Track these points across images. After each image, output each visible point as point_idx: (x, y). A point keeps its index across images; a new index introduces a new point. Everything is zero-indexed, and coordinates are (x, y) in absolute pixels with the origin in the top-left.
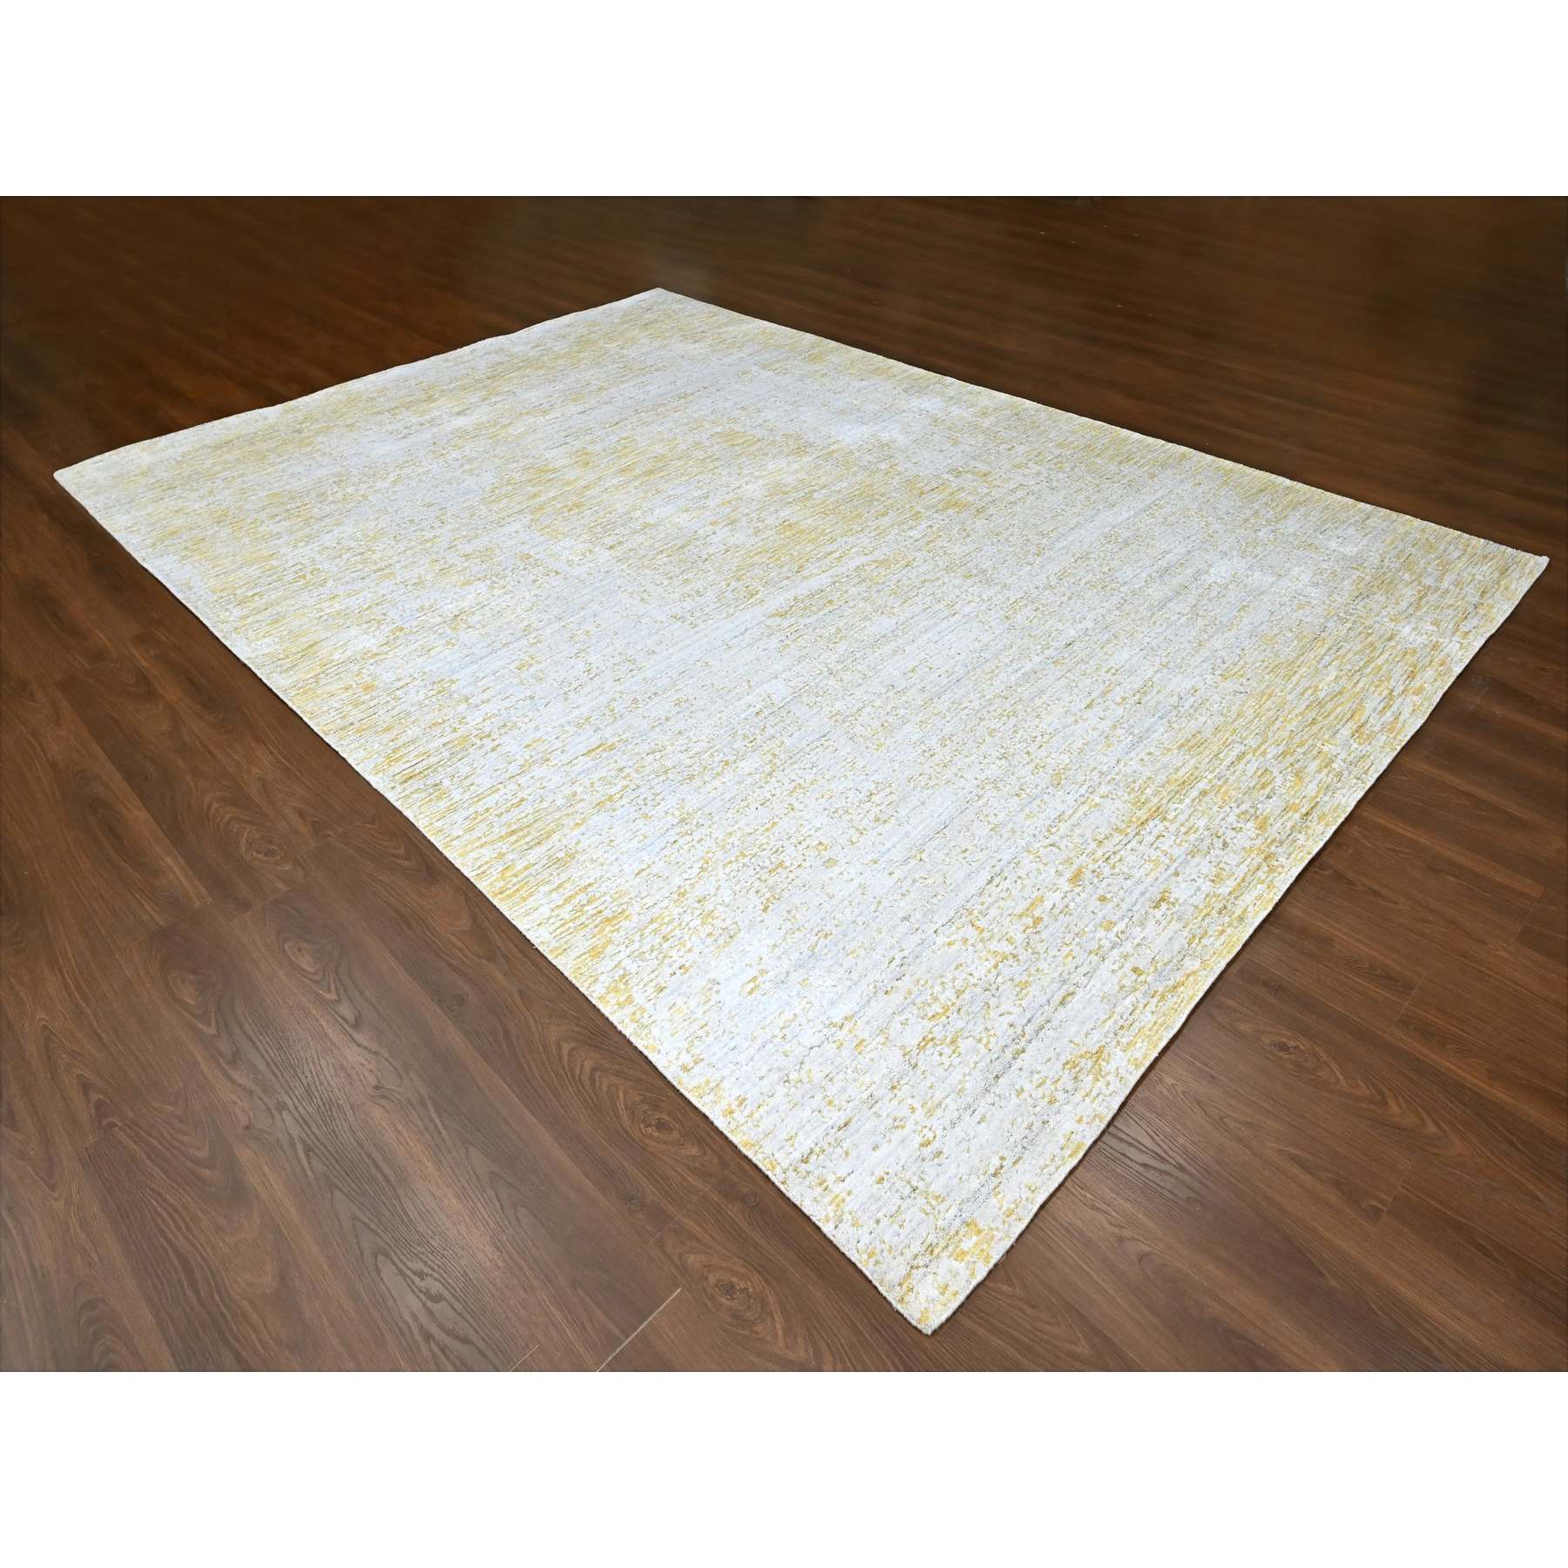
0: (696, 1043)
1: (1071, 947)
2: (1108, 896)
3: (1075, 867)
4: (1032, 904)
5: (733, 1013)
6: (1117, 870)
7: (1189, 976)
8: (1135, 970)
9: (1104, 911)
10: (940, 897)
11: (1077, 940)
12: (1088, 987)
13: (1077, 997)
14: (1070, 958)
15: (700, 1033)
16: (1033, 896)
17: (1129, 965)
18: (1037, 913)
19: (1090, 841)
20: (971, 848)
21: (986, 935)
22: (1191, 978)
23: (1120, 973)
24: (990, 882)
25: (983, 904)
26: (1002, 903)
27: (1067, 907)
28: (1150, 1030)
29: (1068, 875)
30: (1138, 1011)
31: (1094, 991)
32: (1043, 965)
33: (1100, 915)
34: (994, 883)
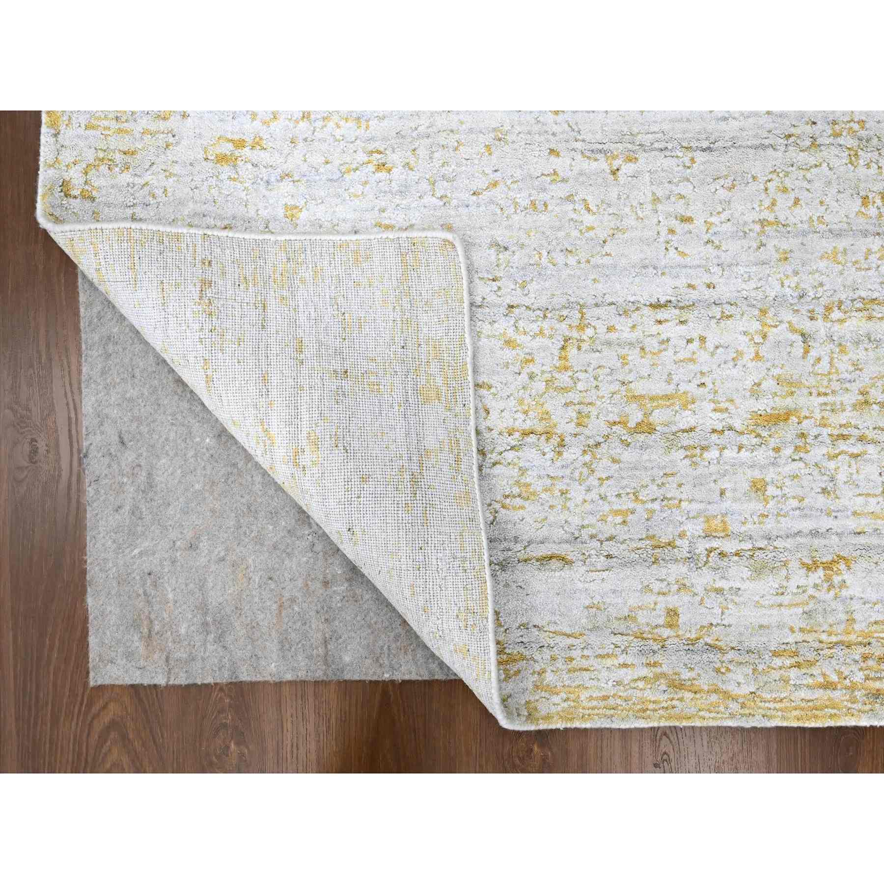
0: (103, 168)
1: (639, 507)
2: (771, 490)
3: (789, 402)
4: (667, 397)
5: (176, 169)
6: (832, 465)
7: (716, 691)
8: (673, 613)
9: (736, 506)
10: (572, 260)
11: (656, 506)
12: (594, 575)
13: (566, 573)
14: (619, 519)
15: (118, 157)
16: (683, 388)
17: (673, 601)
18: (657, 417)
19: (855, 387)
20: (699, 222)
21: (564, 379)
22: (714, 698)
23: (650, 599)
24: (657, 306)
25: (610, 329)
26: (633, 355)
27: (704, 449)
28: (591, 698)
29: (763, 405)
30: (609, 662)
31: (592, 586)
32: (577, 493)
33: (726, 505)
34: (661, 315)
